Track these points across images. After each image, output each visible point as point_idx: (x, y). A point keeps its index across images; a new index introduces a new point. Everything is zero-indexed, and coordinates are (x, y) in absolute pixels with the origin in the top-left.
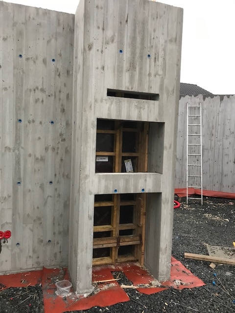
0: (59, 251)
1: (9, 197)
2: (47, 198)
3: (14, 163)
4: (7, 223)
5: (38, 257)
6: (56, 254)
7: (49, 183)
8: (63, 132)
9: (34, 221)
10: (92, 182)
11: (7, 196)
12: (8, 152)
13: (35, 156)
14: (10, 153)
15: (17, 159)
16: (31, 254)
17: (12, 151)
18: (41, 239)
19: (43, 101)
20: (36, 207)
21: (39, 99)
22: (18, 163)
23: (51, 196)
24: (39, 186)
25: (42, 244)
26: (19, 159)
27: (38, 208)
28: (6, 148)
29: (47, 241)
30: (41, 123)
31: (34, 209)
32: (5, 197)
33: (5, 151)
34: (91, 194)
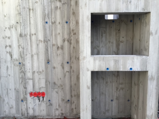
0: (75, 107)
1: (43, 71)
2: (66, 73)
3: (45, 50)
4: (42, 87)
5: (62, 110)
6: (73, 109)
7: (66, 63)
8: (74, 29)
9: (59, 87)
10: (89, 62)
11: (42, 71)
12: (40, 43)
13: (57, 45)
14: (42, 44)
15: (46, 47)
16: (57, 107)
17: (43, 42)
18: (63, 98)
19: (60, 8)
20: (59, 78)
21: (57, 7)
22: (47, 50)
23: (68, 72)
24: (60, 65)
25: (64, 102)
26: (47, 47)
27: (60, 79)
28: (39, 40)
29: (67, 100)
30: (59, 23)
31: (58, 79)
32: (41, 72)
33: (39, 42)
34: (88, 70)
